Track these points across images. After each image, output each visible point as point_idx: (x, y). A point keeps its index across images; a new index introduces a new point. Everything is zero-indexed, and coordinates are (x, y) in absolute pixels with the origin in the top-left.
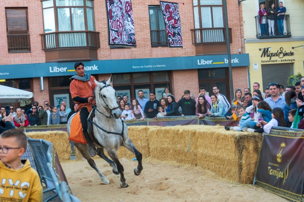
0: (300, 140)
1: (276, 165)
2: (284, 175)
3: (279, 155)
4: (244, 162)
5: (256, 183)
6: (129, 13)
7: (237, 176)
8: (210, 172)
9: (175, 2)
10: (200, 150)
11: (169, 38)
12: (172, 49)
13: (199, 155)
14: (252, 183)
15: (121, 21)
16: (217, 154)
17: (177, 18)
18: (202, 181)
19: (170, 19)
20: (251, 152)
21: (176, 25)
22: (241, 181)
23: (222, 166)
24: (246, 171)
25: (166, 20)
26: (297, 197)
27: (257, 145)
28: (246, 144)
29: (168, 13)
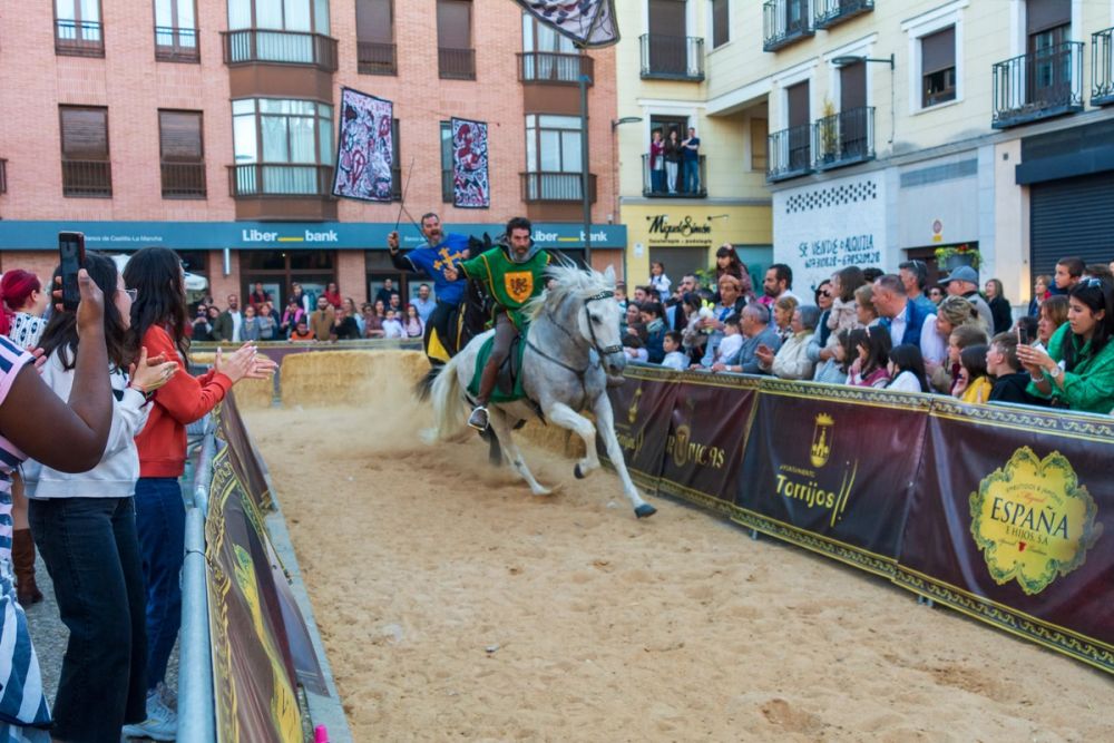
0: (666, 384)
1: (626, 427)
2: (635, 443)
3: (634, 410)
6: (385, 138)
9: (482, 120)
11: (457, 190)
12: (457, 210)
15: (365, 153)
17: (478, 152)
21: (474, 166)
22: (568, 455)
25: (456, 155)
29: (463, 142)
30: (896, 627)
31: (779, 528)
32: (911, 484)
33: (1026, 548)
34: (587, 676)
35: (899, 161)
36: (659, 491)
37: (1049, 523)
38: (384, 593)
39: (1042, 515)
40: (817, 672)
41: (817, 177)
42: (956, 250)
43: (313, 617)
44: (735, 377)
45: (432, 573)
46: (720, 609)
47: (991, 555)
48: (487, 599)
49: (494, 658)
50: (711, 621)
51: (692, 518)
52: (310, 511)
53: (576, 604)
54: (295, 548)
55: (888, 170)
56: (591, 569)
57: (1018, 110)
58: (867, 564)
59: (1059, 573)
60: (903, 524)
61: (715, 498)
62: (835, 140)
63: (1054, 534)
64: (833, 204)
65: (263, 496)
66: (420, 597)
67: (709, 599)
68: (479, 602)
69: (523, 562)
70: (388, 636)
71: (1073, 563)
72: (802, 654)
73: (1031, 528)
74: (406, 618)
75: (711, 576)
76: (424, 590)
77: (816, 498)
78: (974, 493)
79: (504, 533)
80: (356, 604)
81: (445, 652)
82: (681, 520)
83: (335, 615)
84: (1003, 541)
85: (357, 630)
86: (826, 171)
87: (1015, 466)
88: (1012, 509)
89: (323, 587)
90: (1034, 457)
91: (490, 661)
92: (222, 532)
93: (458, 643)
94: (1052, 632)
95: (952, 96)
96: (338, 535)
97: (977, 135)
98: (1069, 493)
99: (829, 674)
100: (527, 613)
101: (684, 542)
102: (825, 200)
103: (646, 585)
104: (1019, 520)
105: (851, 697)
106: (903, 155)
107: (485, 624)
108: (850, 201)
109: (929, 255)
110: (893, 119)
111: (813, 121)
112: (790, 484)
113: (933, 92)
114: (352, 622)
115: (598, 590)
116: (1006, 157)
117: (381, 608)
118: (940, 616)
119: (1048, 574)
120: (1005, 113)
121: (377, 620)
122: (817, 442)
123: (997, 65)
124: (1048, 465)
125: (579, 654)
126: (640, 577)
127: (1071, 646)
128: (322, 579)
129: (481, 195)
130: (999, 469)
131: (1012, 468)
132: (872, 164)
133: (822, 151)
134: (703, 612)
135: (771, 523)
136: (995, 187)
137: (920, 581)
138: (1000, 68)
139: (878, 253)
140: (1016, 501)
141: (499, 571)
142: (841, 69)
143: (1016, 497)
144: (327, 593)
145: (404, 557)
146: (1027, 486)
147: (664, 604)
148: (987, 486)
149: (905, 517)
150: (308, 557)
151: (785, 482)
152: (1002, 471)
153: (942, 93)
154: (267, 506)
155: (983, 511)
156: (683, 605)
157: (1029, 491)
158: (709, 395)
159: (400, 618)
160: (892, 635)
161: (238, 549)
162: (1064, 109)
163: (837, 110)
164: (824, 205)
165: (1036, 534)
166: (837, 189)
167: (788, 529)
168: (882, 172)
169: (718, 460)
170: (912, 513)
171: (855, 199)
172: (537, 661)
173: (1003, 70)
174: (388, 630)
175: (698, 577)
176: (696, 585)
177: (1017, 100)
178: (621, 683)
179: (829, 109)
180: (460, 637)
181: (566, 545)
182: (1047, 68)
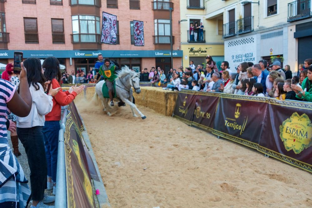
0: (194, 95)
1: (183, 107)
3: (185, 102)
4: (168, 105)
5: (174, 116)
6: (115, 26)
7: (165, 112)
8: (153, 110)
9: (142, 21)
10: (149, 99)
11: (135, 41)
12: (135, 46)
13: (148, 102)
14: (171, 116)
15: (109, 30)
16: (157, 101)
17: (141, 30)
18: (148, 114)
19: (137, 30)
20: (172, 101)
21: (140, 34)
22: (166, 115)
23: (158, 108)
24: (169, 110)
25: (135, 31)
26: (190, 122)
27: (175, 98)
28: (170, 97)
29: (137, 27)
30: (258, 163)
31: (225, 135)
32: (263, 123)
33: (295, 141)
34: (171, 176)
35: (261, 31)
36: (192, 125)
37: (302, 134)
38: (115, 153)
39: (300, 131)
40: (236, 175)
41: (237, 36)
42: (277, 57)
43: (95, 160)
44: (213, 93)
45: (128, 148)
46: (209, 158)
47: (285, 143)
48: (144, 155)
49: (146, 171)
50: (206, 161)
51: (201, 133)
52: (94, 131)
53: (168, 157)
54: (90, 141)
55: (257, 34)
56: (173, 147)
57: (295, 17)
58: (250, 145)
59: (305, 148)
60: (261, 134)
61: (208, 127)
62: (242, 26)
63: (304, 137)
64: (241, 44)
65: (81, 126)
66: (125, 154)
67: (206, 155)
68: (142, 156)
69: (153, 145)
70: (116, 165)
71: (309, 145)
72: (232, 170)
73: (297, 135)
74: (121, 161)
75: (206, 149)
76: (126, 153)
77: (236, 127)
78: (281, 125)
79: (149, 137)
80: (107, 156)
81: (132, 169)
82: (198, 133)
83: (101, 159)
84: (289, 139)
85: (107, 163)
86: (240, 35)
87: (293, 118)
88: (292, 130)
89: (98, 152)
90: (298, 115)
91: (144, 172)
92: (69, 136)
93: (135, 167)
94: (303, 164)
95: (276, 13)
96: (102, 137)
97: (283, 24)
98: (308, 125)
99: (240, 176)
100: (155, 159)
101: (199, 139)
102: (239, 43)
103: (188, 151)
104: (294, 133)
105: (246, 182)
106: (262, 30)
107: (143, 162)
108: (246, 43)
109: (269, 58)
110: (259, 20)
111: (236, 20)
112: (229, 123)
113: (270, 12)
114: (106, 161)
115: (174, 153)
116: (291, 30)
117: (114, 157)
118: (271, 160)
119: (302, 148)
120: (291, 18)
121: (113, 161)
122: (236, 111)
123: (289, 4)
124: (302, 118)
125: (169, 170)
126: (186, 149)
127: (308, 168)
128: (98, 149)
129: (142, 42)
130: (288, 119)
131: (292, 118)
132: (253, 33)
133: (239, 29)
134: (204, 159)
135: (223, 134)
136: (288, 39)
137: (265, 150)
138: (290, 5)
139: (254, 58)
140: (293, 128)
141: (147, 147)
142: (244, 5)
143: (293, 127)
144: (99, 153)
145: (121, 143)
146: (296, 123)
147: (193, 156)
148: (284, 123)
149: (261, 132)
150: (94, 143)
151: (227, 123)
152: (289, 119)
153: (273, 12)
154: (82, 129)
155: (283, 130)
156: (198, 157)
157: (296, 125)
158: (206, 98)
159: (120, 160)
160: (257, 165)
161: (74, 141)
162: (308, 16)
163: (243, 17)
164: (239, 44)
165: (298, 137)
166: (243, 40)
167: (228, 136)
168: (256, 35)
169: (208, 116)
170: (263, 131)
171: (248, 43)
172: (158, 172)
173: (291, 5)
174: (116, 164)
175: (203, 149)
176: (202, 151)
177: (294, 14)
178: (181, 178)
179: (241, 17)
180: (136, 165)
181: (166, 140)
182: (303, 5)
